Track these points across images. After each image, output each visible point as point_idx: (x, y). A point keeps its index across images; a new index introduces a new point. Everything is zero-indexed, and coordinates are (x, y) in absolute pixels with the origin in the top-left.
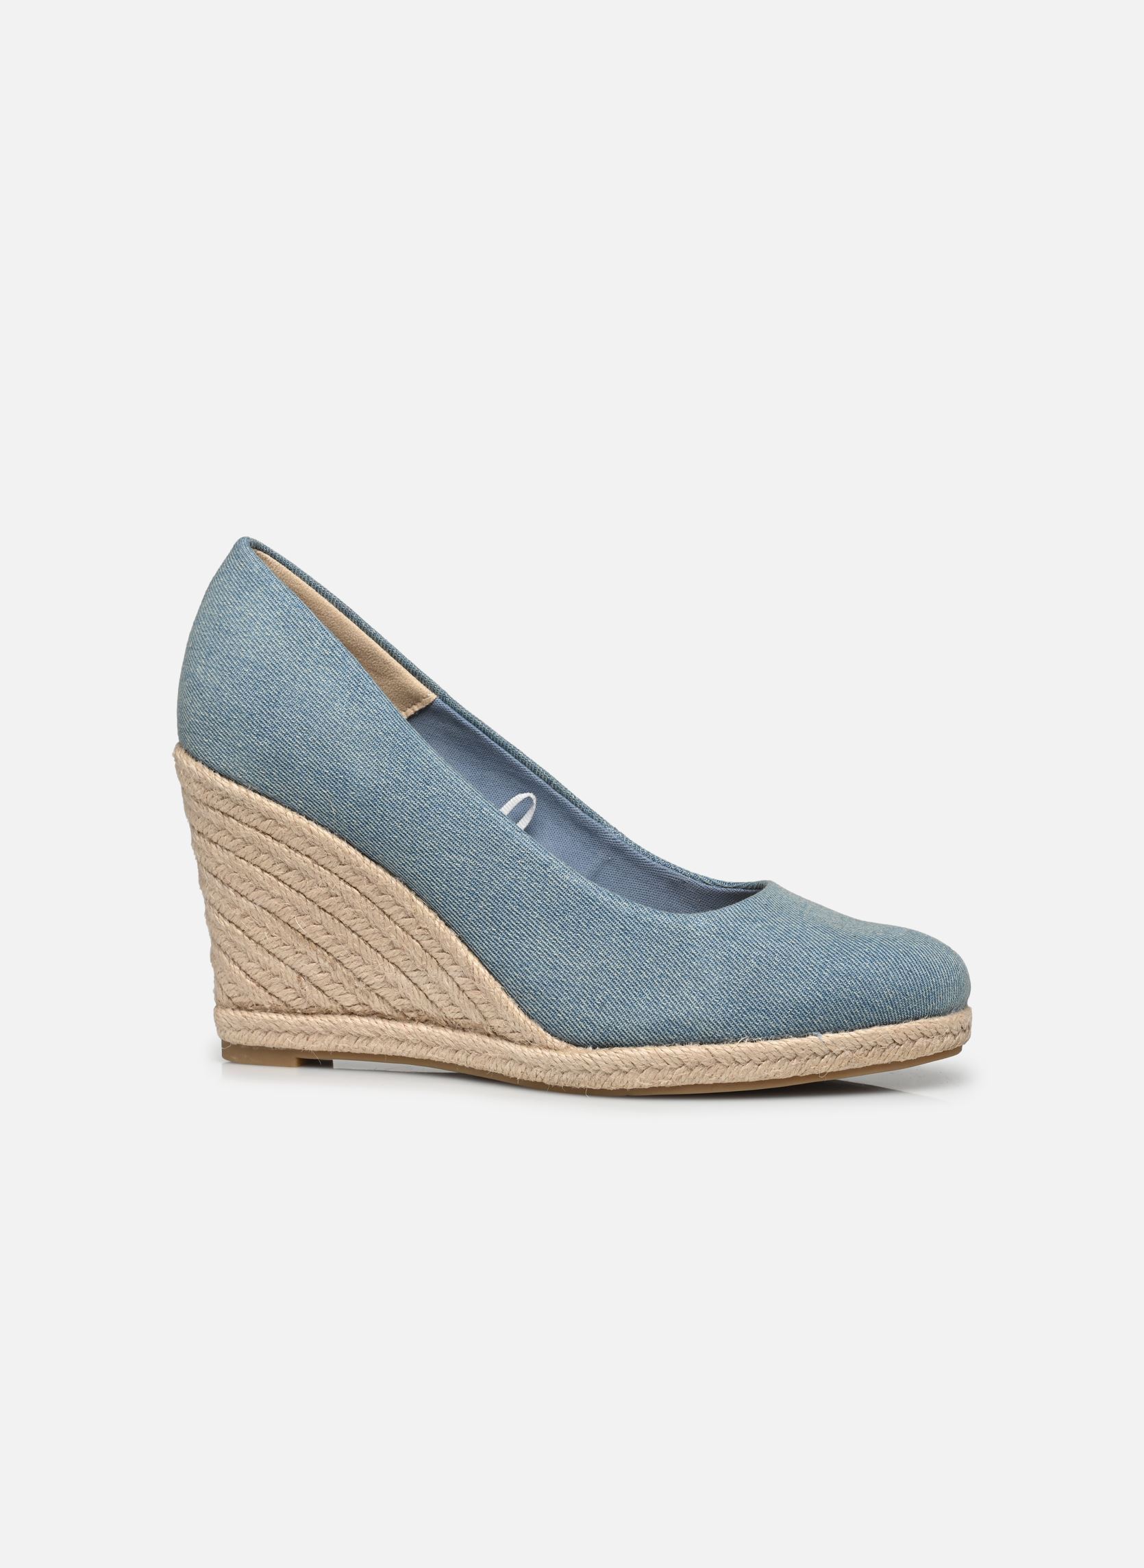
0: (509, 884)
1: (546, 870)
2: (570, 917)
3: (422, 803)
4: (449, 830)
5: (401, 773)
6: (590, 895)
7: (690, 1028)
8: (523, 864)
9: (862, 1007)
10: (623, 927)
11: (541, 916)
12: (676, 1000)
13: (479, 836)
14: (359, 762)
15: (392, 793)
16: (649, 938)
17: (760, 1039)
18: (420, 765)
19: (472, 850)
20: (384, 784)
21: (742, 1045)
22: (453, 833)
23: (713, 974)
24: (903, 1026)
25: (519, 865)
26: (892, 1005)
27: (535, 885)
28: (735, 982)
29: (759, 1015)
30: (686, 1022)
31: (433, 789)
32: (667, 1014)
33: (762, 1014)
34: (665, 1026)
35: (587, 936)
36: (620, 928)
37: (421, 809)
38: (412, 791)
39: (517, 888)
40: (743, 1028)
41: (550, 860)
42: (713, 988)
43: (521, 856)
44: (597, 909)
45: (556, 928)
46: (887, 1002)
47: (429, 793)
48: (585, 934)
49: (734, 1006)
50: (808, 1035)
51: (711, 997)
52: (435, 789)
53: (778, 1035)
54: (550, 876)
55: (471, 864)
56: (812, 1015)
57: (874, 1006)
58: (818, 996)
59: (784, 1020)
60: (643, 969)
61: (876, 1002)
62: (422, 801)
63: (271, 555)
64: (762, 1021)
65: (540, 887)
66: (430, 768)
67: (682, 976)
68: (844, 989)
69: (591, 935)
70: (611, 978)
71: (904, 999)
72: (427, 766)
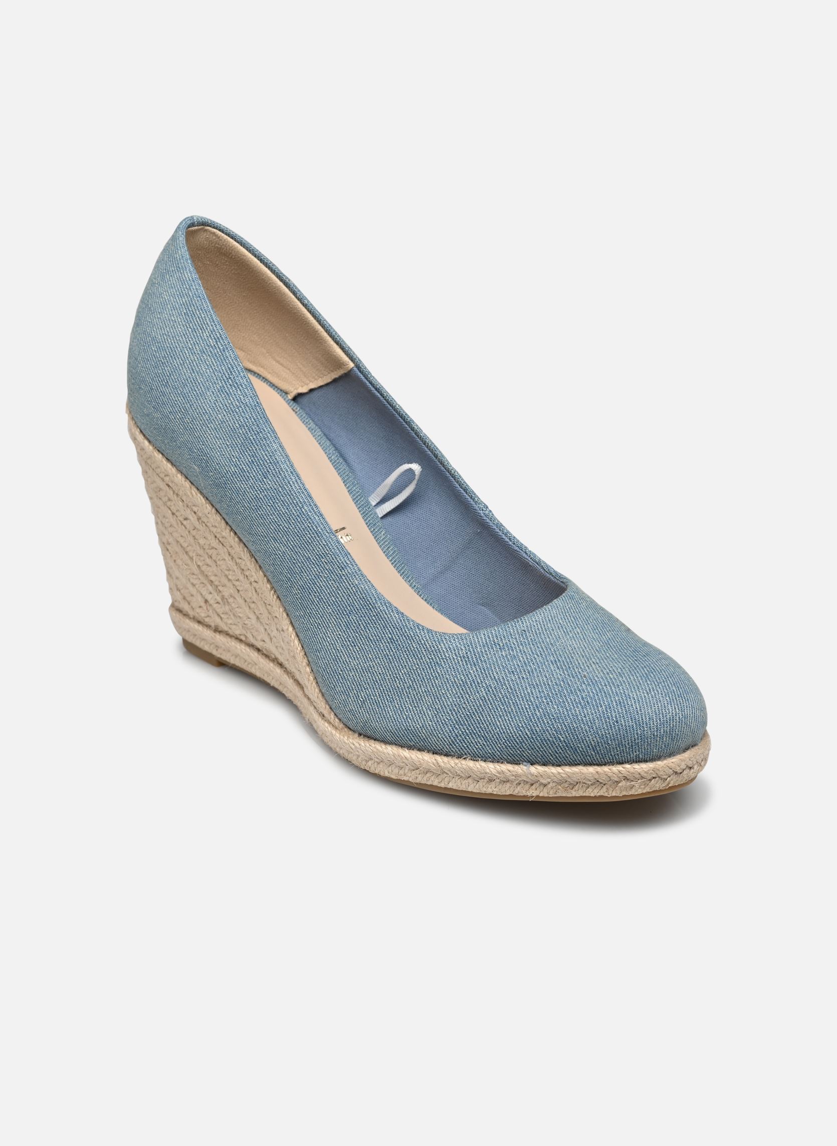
0: (314, 578)
1: (342, 572)
2: (353, 617)
3: (258, 494)
4: (276, 521)
5: (247, 464)
6: (371, 601)
7: (424, 739)
8: (326, 563)
9: (565, 749)
10: (390, 636)
11: (333, 612)
12: (416, 712)
13: (296, 531)
14: (217, 449)
15: (238, 480)
16: (408, 651)
17: (479, 759)
18: (263, 459)
19: (290, 543)
20: (233, 472)
21: (463, 762)
22: (278, 525)
23: (448, 695)
24: (606, 769)
25: (322, 563)
26: (594, 750)
27: (332, 583)
28: (464, 706)
29: (479, 739)
30: (420, 733)
31: (269, 483)
32: (407, 723)
33: (481, 739)
34: (405, 733)
35: (363, 637)
36: (389, 637)
37: (258, 499)
38: (252, 482)
39: (319, 583)
40: (465, 748)
41: (347, 563)
42: (446, 708)
43: (325, 555)
44: (374, 616)
45: (342, 625)
46: (589, 747)
47: (265, 486)
48: (362, 636)
49: (460, 728)
50: (520, 764)
51: (442, 716)
52: (270, 482)
53: (495, 759)
54: (344, 578)
55: (288, 554)
56: (521, 748)
57: (576, 750)
58: (526, 734)
59: (498, 748)
60: (398, 678)
61: (578, 747)
62: (259, 492)
63: (220, 230)
64: (481, 745)
65: (336, 586)
66: (271, 463)
67: (425, 691)
68: (550, 731)
69: (366, 638)
70: (373, 680)
71: (606, 747)
72: (268, 461)
